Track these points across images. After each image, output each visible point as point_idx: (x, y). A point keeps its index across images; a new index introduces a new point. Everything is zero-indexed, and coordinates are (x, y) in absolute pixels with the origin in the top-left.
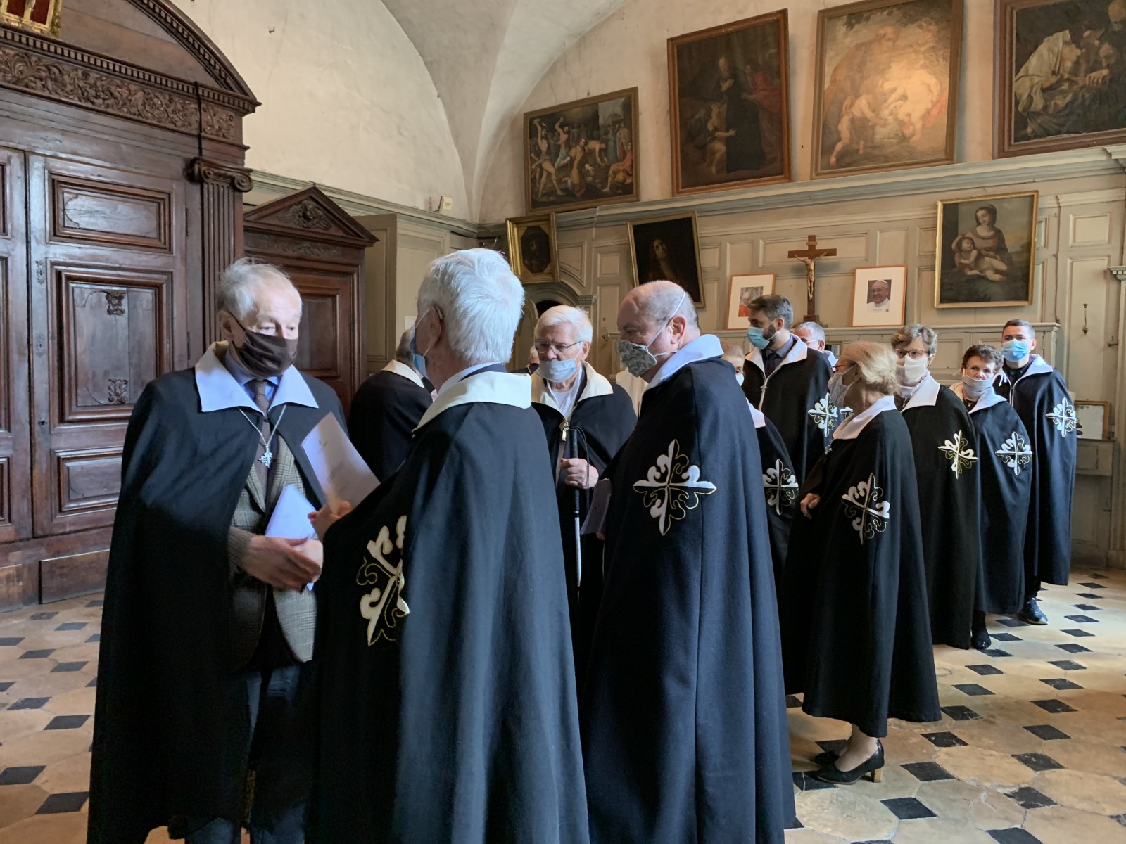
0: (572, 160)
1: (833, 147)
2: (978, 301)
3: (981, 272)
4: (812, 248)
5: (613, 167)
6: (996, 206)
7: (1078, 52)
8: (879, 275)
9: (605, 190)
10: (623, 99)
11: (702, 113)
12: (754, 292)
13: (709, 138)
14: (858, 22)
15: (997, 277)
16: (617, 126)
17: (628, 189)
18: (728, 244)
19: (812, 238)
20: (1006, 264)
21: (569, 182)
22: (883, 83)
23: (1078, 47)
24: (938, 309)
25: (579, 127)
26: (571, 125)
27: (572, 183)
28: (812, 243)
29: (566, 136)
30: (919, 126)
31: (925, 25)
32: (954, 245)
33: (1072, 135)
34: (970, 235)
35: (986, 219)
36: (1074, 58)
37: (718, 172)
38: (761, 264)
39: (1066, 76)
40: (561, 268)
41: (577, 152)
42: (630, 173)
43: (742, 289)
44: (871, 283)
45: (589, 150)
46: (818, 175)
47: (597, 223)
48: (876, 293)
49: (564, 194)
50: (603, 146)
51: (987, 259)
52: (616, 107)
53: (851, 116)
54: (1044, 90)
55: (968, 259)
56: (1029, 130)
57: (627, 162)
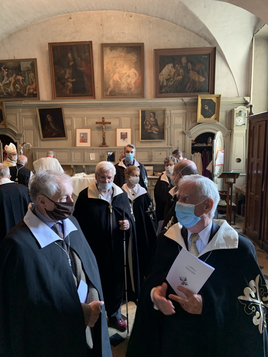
0: (10, 82)
1: (108, 89)
2: (151, 139)
3: (152, 131)
4: (103, 121)
5: (28, 87)
6: (155, 112)
7: (175, 70)
8: (124, 131)
9: (25, 95)
10: (31, 62)
11: (63, 72)
12: (84, 135)
13: (66, 81)
14: (114, 50)
15: (156, 133)
16: (29, 72)
17: (35, 95)
18: (74, 118)
19: (103, 118)
20: (158, 129)
21: (9, 90)
22: (122, 70)
23: (175, 69)
24: (141, 142)
25: (12, 70)
26: (8, 69)
27: (11, 91)
28: (103, 120)
29: (7, 72)
30: (133, 86)
31: (133, 54)
32: (144, 123)
33: (174, 94)
34: (148, 120)
35: (153, 116)
36: (174, 72)
37: (70, 93)
38: (86, 125)
39: (172, 77)
40: (8, 123)
41: (12, 79)
42: (35, 89)
43: (80, 133)
44: (121, 133)
45: (17, 79)
46: (104, 98)
47: (22, 107)
48: (123, 136)
49: (7, 94)
50: (23, 78)
51: (153, 127)
52: (28, 65)
53: (113, 80)
54: (167, 80)
55: (148, 127)
56: (163, 91)
57: (34, 86)
